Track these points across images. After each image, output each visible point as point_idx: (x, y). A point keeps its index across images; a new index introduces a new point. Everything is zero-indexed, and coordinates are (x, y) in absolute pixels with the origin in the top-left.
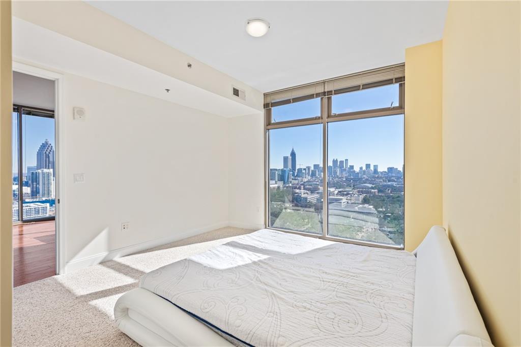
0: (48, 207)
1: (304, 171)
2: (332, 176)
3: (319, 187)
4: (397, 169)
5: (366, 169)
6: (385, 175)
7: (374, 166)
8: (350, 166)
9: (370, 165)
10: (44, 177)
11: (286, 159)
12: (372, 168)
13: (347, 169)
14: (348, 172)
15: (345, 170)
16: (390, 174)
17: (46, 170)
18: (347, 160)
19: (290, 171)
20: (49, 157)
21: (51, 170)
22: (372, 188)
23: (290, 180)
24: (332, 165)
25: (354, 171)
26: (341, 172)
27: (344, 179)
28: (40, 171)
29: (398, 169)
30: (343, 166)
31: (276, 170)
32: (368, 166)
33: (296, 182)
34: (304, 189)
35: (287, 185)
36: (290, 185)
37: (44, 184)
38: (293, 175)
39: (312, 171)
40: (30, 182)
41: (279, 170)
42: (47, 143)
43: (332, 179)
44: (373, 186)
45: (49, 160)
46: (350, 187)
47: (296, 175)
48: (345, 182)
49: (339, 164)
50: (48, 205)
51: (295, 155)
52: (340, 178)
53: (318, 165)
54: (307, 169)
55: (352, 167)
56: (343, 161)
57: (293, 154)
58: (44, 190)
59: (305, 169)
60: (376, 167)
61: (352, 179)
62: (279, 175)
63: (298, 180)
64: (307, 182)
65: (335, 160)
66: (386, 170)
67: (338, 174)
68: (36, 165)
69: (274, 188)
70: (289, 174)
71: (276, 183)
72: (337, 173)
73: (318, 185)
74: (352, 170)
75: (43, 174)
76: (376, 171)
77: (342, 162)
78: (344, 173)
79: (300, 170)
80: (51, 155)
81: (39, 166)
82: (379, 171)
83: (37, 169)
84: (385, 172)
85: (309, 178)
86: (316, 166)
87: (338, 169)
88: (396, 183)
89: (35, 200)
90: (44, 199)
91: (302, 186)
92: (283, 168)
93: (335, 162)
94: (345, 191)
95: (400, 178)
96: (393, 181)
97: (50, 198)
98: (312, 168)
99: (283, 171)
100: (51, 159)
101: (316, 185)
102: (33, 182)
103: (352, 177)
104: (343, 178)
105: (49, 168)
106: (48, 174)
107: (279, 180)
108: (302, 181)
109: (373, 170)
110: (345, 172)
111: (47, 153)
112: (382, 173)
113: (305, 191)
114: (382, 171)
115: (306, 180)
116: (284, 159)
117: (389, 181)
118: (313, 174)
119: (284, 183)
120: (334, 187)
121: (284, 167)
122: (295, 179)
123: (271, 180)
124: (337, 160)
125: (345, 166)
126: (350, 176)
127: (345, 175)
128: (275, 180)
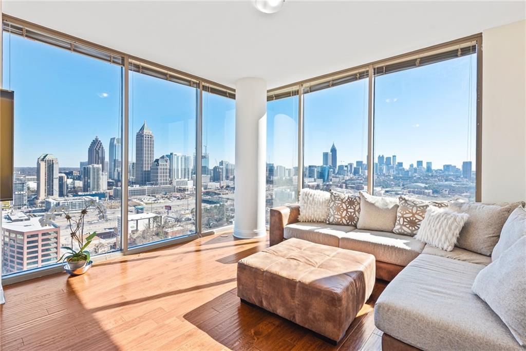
0: (98, 200)
1: (345, 169)
2: (377, 174)
3: (363, 186)
4: (455, 166)
5: (418, 167)
6: (440, 173)
7: (427, 163)
8: (398, 163)
9: (422, 162)
10: (94, 172)
11: (326, 155)
12: (425, 165)
13: (395, 166)
14: (396, 170)
15: (393, 167)
16: (447, 173)
17: (96, 166)
18: (394, 156)
19: (330, 168)
20: (98, 154)
21: (101, 165)
22: (426, 188)
23: (330, 178)
24: (378, 162)
25: (404, 169)
26: (388, 170)
27: (392, 178)
28: (91, 166)
29: (457, 167)
30: (390, 163)
31: (315, 167)
32: (420, 163)
33: (337, 180)
34: (346, 188)
35: (328, 183)
36: (331, 183)
37: (94, 178)
38: (334, 172)
39: (355, 168)
40: (82, 176)
41: (319, 167)
42: (97, 140)
43: (378, 177)
44: (427, 186)
45: (98, 156)
46: (399, 186)
47: (336, 172)
48: (392, 180)
49: (385, 160)
50: (97, 198)
51: (336, 150)
52: (387, 176)
53: (362, 162)
54: (349, 166)
55: (400, 164)
56: (390, 158)
57: (334, 150)
58: (94, 184)
59: (346, 166)
60: (429, 164)
61: (401, 177)
62: (318, 172)
63: (339, 177)
64: (349, 180)
65: (381, 156)
66: (442, 168)
67: (384, 172)
68: (87, 161)
69: (313, 186)
70: (329, 171)
71: (315, 181)
72: (383, 170)
73: (362, 183)
74: (400, 168)
75: (94, 169)
76: (429, 168)
77: (388, 159)
78: (391, 171)
79: (341, 167)
80: (100, 152)
81: (90, 162)
82: (433, 168)
83: (89, 164)
84: (441, 170)
85: (352, 175)
86: (359, 163)
87: (385, 167)
88: (455, 183)
89: (86, 193)
90: (94, 192)
91: (344, 185)
92: (322, 164)
93: (381, 158)
94: (393, 191)
95: (459, 177)
96: (450, 181)
97: (99, 192)
98: (355, 165)
99: (323, 169)
100: (100, 155)
101: (360, 183)
102: (85, 177)
103: (401, 175)
104: (390, 176)
105: (98, 164)
106: (98, 169)
107: (318, 178)
108: (344, 179)
109: (426, 167)
111: (97, 149)
112: (436, 171)
113: (348, 190)
114: (436, 169)
115: (348, 178)
116: (324, 155)
117: (446, 180)
118: (356, 172)
119: (324, 181)
120: (380, 186)
121: (324, 164)
122: (336, 177)
123: (310, 177)
124: (383, 156)
125: (392, 163)
126: (399, 174)
127: (393, 173)
128: (314, 177)
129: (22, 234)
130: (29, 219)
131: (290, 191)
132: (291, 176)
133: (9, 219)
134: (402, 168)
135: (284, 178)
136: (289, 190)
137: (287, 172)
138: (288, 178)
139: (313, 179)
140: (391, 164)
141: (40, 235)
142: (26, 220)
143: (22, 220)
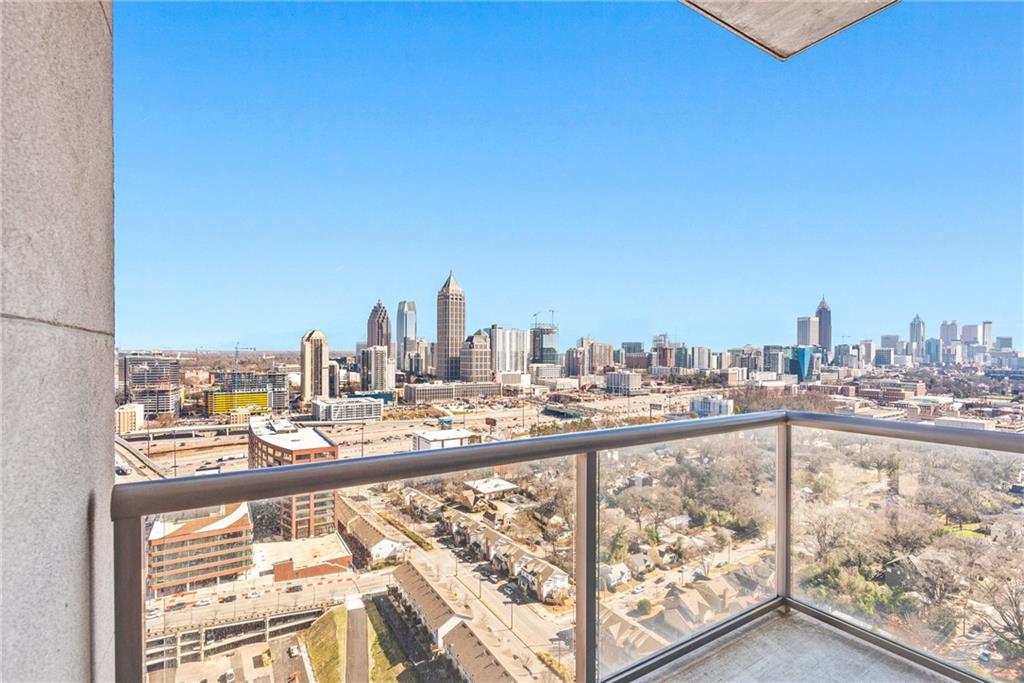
0: (383, 405)
1: (854, 352)
2: (939, 365)
3: (903, 391)
8: (999, 338)
10: (376, 358)
11: (803, 325)
13: (989, 347)
14: (993, 356)
15: (982, 350)
17: (379, 348)
18: (987, 323)
19: (816, 350)
20: (382, 328)
21: (386, 347)
23: (816, 372)
24: (937, 336)
25: (1016, 354)
26: (971, 355)
27: (981, 373)
28: (372, 349)
30: (976, 338)
31: (781, 348)
33: (834, 377)
34: (857, 396)
35: (810, 384)
36: (818, 383)
37: (376, 369)
38: (824, 360)
39: (877, 352)
40: (360, 366)
41: (788, 348)
42: (379, 305)
43: (941, 372)
45: (382, 332)
46: (1003, 393)
47: (830, 359)
48: (981, 380)
49: (960, 333)
50: (382, 401)
51: (830, 312)
52: (966, 370)
53: (896, 338)
54: (863, 349)
55: (1006, 342)
56: (975, 326)
57: (824, 314)
58: (376, 379)
59: (856, 347)
61: (1007, 373)
62: (786, 359)
63: (838, 371)
64: (863, 377)
65: (949, 323)
67: (958, 359)
68: (366, 340)
69: (776, 390)
70: (812, 358)
71: (779, 378)
72: (954, 356)
73: (900, 386)
74: (1004, 350)
75: (376, 353)
77: (970, 330)
78: (979, 358)
79: (842, 351)
80: (384, 325)
81: (370, 344)
83: (368, 346)
85: (870, 367)
86: (889, 341)
87: (959, 348)
89: (366, 393)
90: (377, 392)
91: (852, 388)
92: (796, 343)
93: (948, 329)
94: (985, 405)
97: (384, 391)
98: (878, 345)
99: (799, 353)
100: (385, 331)
101: (894, 385)
102: (363, 366)
103: (1007, 368)
104: (976, 370)
105: (382, 345)
106: (382, 353)
107: (786, 372)
108: (849, 376)
110: (982, 356)
111: (380, 321)
113: (862, 400)
115: (860, 373)
116: (799, 322)
118: (881, 359)
119: (800, 379)
120: (949, 391)
121: (799, 343)
122: (832, 371)
123: (767, 370)
124: (953, 324)
125: (980, 339)
126: (1000, 364)
127: (982, 363)
128: (776, 371)
129: (290, 452)
130: (296, 431)
131: (724, 397)
132: (724, 367)
133: (272, 429)
134: (1010, 350)
135: (708, 372)
136: (720, 397)
137: (714, 359)
138: (718, 371)
139: (775, 374)
140: (977, 342)
141: (312, 457)
142: (293, 431)
143: (287, 432)
